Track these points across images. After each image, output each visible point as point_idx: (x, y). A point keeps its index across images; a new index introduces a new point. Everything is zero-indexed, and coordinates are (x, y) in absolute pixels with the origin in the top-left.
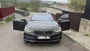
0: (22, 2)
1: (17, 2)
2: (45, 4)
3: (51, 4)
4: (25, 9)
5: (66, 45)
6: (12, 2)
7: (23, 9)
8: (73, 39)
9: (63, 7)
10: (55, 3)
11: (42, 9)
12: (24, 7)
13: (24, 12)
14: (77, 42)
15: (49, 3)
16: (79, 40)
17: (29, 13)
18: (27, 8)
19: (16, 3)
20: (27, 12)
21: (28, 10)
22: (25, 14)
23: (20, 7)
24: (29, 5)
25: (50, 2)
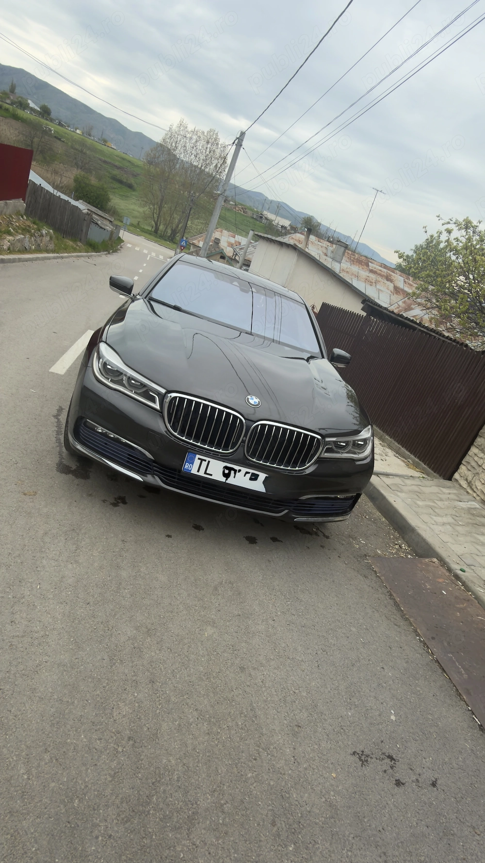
0: (89, 141)
1: (53, 128)
2: (244, 209)
3: (286, 223)
4: (98, 201)
5: (369, 567)
6: (16, 117)
7: (81, 192)
8: (412, 530)
9: (364, 273)
10: (311, 227)
11: (217, 241)
12: (93, 181)
13: (89, 219)
14: (443, 562)
15: (271, 216)
16: (459, 549)
17: (124, 234)
18: (116, 201)
19: (47, 132)
20: (109, 227)
21: (114, 212)
22: (94, 234)
23: (70, 176)
24: (132, 181)
25: (280, 208)
